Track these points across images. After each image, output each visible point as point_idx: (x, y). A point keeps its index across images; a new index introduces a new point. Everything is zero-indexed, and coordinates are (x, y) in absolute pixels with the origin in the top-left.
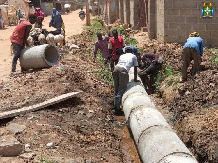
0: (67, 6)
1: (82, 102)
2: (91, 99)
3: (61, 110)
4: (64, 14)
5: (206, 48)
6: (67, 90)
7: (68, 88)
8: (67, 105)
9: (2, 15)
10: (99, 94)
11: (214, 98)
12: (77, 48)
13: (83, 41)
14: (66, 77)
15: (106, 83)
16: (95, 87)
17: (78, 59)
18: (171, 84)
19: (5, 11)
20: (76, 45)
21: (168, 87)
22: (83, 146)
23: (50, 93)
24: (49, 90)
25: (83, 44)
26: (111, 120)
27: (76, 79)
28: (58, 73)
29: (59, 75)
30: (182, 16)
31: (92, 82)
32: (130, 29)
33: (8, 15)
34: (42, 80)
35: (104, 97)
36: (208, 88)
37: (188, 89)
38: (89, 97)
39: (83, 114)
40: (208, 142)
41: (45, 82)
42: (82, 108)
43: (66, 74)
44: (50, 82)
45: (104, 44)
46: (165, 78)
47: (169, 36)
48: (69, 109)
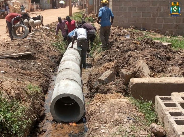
0: (62, 2)
1: (36, 59)
2: (42, 58)
3: (19, 60)
4: (58, 9)
5: (141, 31)
6: (27, 51)
7: (28, 49)
8: (24, 59)
9: (9, 8)
10: (50, 56)
11: (116, 58)
12: (48, 29)
13: (56, 25)
14: (29, 43)
15: (57, 50)
16: (48, 51)
17: (44, 35)
18: (100, 52)
19: (12, 6)
20: (48, 27)
21: (98, 54)
22: (21, 75)
23: (16, 51)
24: (15, 50)
25: (53, 26)
26: (52, 71)
27: (36, 45)
28: (24, 41)
29: (25, 42)
30: (125, 6)
31: (46, 48)
32: (96, 18)
33: (14, 9)
34: (13, 44)
35: (53, 58)
36: (115, 52)
37: (107, 54)
38: (41, 56)
39: (33, 64)
40: (94, 78)
41: (15, 45)
42: (34, 61)
43: (29, 41)
44: (18, 46)
45: (63, 25)
46: (97, 48)
47: (116, 22)
48: (25, 61)
